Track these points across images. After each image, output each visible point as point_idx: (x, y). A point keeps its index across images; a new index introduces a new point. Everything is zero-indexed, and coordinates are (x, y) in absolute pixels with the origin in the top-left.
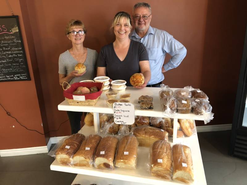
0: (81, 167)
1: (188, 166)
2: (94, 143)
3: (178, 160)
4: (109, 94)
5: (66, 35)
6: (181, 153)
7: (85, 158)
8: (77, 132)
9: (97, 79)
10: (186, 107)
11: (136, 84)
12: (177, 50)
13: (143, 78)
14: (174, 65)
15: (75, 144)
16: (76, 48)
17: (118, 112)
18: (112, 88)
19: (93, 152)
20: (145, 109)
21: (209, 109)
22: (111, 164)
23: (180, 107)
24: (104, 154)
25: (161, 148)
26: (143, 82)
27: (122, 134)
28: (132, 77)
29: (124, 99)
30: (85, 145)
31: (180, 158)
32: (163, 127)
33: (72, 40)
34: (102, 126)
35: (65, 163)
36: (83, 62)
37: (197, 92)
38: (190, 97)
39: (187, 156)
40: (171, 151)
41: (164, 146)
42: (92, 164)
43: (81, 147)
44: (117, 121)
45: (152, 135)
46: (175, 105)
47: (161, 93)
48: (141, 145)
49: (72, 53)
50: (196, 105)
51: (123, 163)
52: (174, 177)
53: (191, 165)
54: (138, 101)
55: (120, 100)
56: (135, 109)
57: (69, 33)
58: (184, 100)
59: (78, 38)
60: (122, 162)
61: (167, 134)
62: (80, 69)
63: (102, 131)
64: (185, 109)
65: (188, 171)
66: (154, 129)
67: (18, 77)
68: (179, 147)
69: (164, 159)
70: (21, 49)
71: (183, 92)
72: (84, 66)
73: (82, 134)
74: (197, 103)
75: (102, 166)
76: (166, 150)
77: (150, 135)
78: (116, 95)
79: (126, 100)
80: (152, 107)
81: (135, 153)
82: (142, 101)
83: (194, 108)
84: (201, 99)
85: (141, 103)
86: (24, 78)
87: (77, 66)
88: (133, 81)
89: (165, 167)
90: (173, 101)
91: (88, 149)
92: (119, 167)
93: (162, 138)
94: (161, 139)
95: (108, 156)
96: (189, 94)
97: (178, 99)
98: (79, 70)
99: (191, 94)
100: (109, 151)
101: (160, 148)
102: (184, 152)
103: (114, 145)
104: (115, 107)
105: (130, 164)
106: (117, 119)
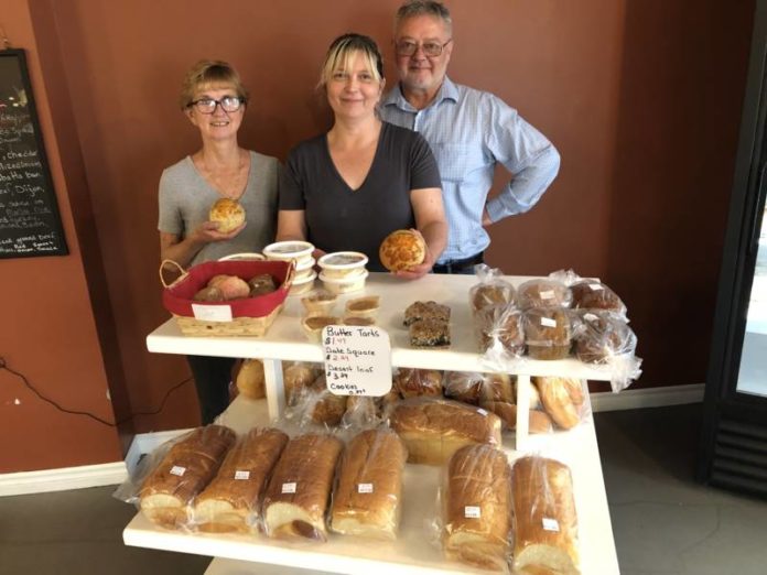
0: (220, 535)
1: (563, 528)
2: (264, 457)
3: (531, 509)
4: (312, 300)
5: (183, 109)
6: (540, 487)
7: (235, 506)
8: (212, 422)
9: (273, 252)
10: (553, 338)
11: (397, 264)
12: (528, 153)
13: (421, 243)
14: (520, 202)
15: (203, 461)
16: (216, 151)
17: (339, 355)
18: (321, 277)
19: (258, 485)
20: (425, 346)
21: (628, 345)
22: (318, 524)
23: (534, 339)
24: (294, 491)
25: (478, 468)
26: (421, 257)
27: (354, 427)
28: (385, 243)
29: (359, 312)
30: (235, 465)
31: (537, 501)
32: (486, 400)
33: (202, 127)
34: (290, 402)
35: (170, 522)
36: (237, 196)
37: (589, 288)
38: (566, 304)
39: (560, 495)
40: (509, 478)
41: (485, 461)
42: (255, 525)
43: (221, 469)
44: (335, 386)
45: (449, 428)
46: (518, 334)
47: (475, 292)
48: (414, 458)
49: (203, 165)
50: (587, 332)
51: (353, 521)
52: (517, 564)
53: (571, 524)
54: (404, 319)
55: (347, 317)
56: (392, 346)
57: (191, 104)
58: (546, 317)
59: (219, 119)
60: (352, 516)
61: (497, 424)
62: (225, 216)
63: (289, 416)
64: (549, 343)
65: (562, 546)
66: (456, 409)
67: (29, 244)
68: (534, 466)
69: (487, 507)
70: (34, 154)
71: (545, 289)
72: (239, 207)
73: (227, 426)
74: (590, 324)
75: (289, 530)
76: (494, 476)
77: (442, 429)
78: (333, 301)
79: (365, 317)
80: (446, 338)
81: (394, 486)
82: (417, 320)
83: (580, 340)
84: (601, 312)
85: (411, 326)
86: (45, 247)
87: (216, 206)
88: (388, 254)
89: (488, 532)
90: (514, 319)
91: (242, 475)
92: (343, 532)
93: (482, 438)
94: (479, 441)
95: (306, 497)
96: (565, 294)
97: (530, 312)
98: (222, 219)
99: (569, 296)
100: (312, 483)
101: (475, 470)
102: (550, 482)
103: (328, 463)
104: (328, 339)
105: (376, 524)
106: (337, 378)
